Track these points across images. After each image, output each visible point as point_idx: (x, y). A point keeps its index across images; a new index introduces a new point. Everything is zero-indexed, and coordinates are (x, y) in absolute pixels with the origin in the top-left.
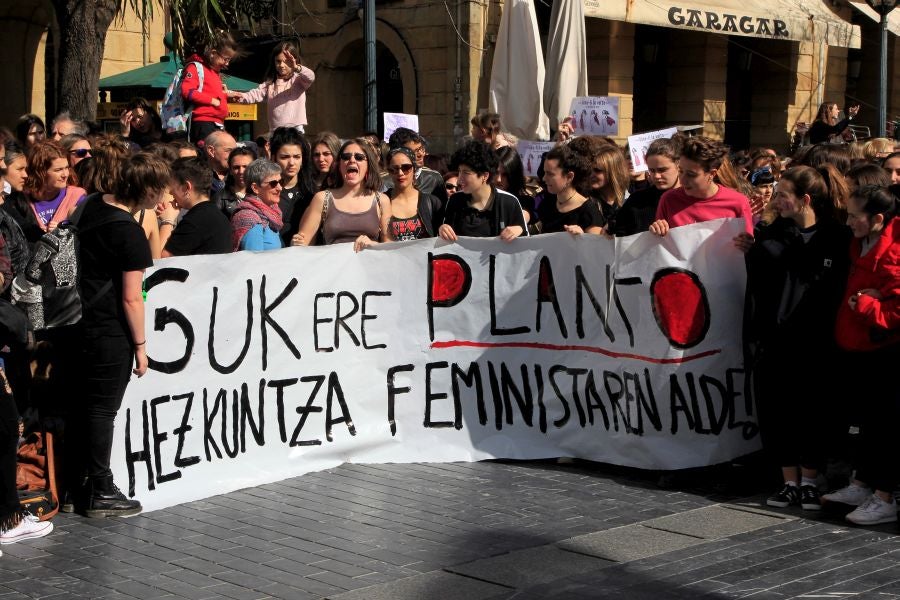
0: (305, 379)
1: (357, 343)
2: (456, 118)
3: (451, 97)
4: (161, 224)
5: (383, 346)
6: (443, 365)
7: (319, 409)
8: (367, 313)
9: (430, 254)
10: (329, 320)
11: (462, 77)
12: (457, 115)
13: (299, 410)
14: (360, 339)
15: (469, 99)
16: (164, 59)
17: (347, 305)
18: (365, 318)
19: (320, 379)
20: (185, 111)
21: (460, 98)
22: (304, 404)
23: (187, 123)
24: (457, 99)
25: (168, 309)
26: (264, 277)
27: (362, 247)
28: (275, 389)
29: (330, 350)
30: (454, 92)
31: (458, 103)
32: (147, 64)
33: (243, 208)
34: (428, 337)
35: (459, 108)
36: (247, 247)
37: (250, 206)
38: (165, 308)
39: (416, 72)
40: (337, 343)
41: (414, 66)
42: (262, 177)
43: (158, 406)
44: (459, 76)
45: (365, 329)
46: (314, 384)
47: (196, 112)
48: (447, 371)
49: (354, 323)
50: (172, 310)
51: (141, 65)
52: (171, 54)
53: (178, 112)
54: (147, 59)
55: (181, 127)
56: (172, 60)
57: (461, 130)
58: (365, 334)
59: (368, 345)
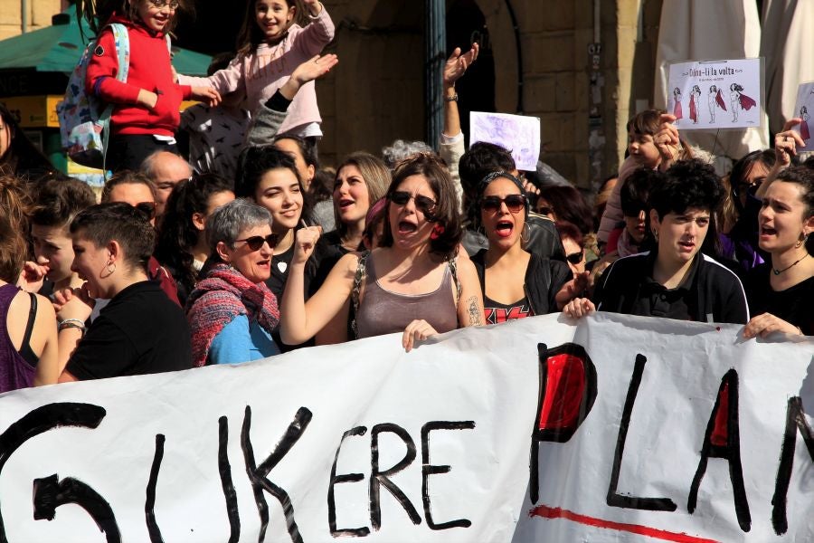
1: (416, 519)
2: (591, 117)
3: (583, 78)
4: (62, 326)
5: (465, 524)
8: (433, 462)
9: (542, 347)
10: (357, 477)
11: (603, 43)
12: (594, 111)
14: (421, 512)
15: (616, 82)
16: (59, 20)
17: (392, 448)
18: (428, 471)
20: (100, 115)
21: (601, 82)
23: (102, 134)
24: (594, 83)
25: (60, 479)
26: (248, 410)
27: (418, 340)
29: (363, 532)
30: (589, 70)
31: (597, 91)
32: (29, 29)
33: (211, 289)
35: (598, 100)
36: (222, 356)
37: (223, 283)
38: (55, 477)
39: (517, 33)
40: (376, 519)
41: (515, 22)
42: (233, 232)
44: (597, 40)
45: (430, 493)
47: (116, 119)
49: (409, 480)
50: (68, 481)
51: (16, 31)
52: (72, 11)
53: (86, 117)
54: (28, 20)
55: (91, 143)
56: (74, 22)
57: (602, 140)
58: (429, 501)
59: (436, 521)
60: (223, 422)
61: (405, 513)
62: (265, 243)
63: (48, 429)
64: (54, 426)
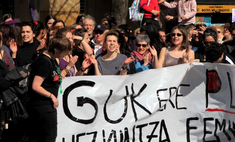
0: (151, 124)
1: (174, 107)
5: (185, 108)
6: (212, 119)
7: (156, 136)
9: (207, 70)
13: (148, 137)
14: (175, 105)
18: (177, 96)
19: (157, 123)
22: (150, 134)
26: (132, 84)
28: (139, 129)
34: (205, 106)
38: (83, 97)
43: (80, 137)
45: (177, 101)
46: (154, 125)
48: (213, 122)
50: (86, 98)
58: (177, 103)
59: (178, 107)
60: (126, 87)
61: (171, 105)
62: (141, 46)
63: (81, 86)
64: (82, 86)
